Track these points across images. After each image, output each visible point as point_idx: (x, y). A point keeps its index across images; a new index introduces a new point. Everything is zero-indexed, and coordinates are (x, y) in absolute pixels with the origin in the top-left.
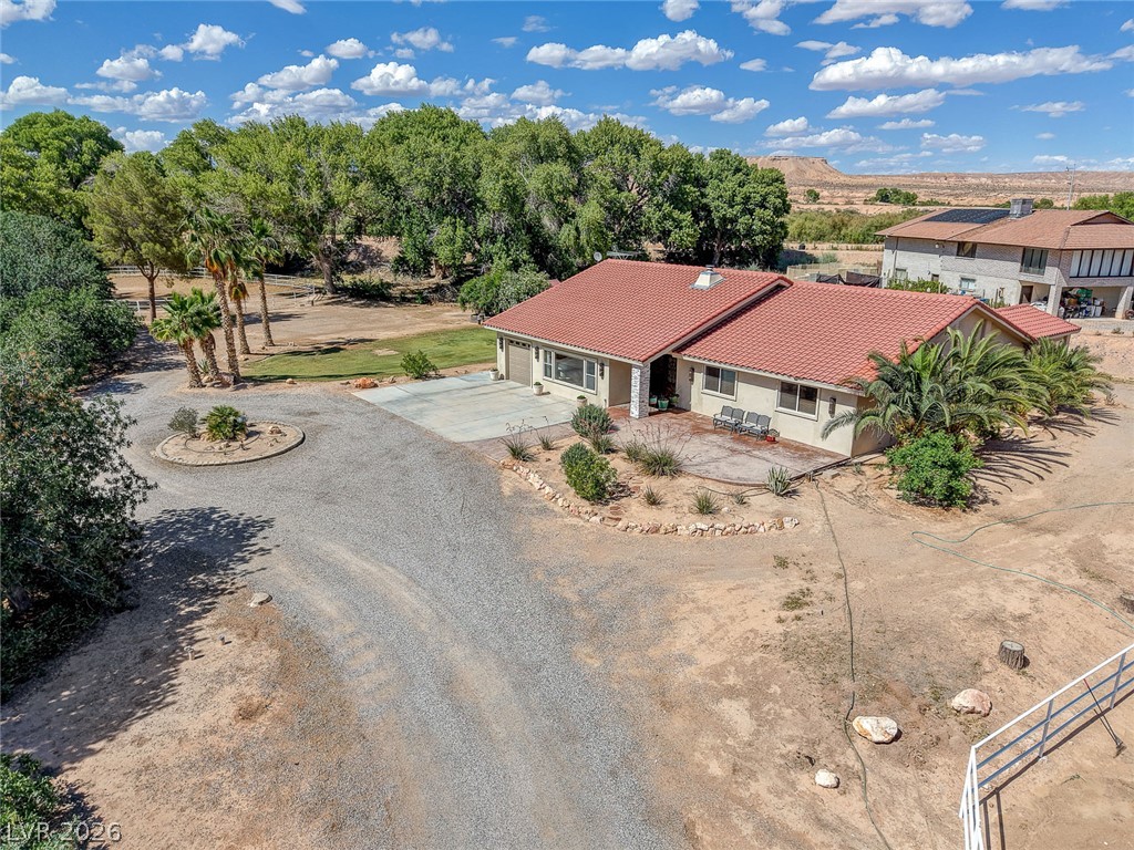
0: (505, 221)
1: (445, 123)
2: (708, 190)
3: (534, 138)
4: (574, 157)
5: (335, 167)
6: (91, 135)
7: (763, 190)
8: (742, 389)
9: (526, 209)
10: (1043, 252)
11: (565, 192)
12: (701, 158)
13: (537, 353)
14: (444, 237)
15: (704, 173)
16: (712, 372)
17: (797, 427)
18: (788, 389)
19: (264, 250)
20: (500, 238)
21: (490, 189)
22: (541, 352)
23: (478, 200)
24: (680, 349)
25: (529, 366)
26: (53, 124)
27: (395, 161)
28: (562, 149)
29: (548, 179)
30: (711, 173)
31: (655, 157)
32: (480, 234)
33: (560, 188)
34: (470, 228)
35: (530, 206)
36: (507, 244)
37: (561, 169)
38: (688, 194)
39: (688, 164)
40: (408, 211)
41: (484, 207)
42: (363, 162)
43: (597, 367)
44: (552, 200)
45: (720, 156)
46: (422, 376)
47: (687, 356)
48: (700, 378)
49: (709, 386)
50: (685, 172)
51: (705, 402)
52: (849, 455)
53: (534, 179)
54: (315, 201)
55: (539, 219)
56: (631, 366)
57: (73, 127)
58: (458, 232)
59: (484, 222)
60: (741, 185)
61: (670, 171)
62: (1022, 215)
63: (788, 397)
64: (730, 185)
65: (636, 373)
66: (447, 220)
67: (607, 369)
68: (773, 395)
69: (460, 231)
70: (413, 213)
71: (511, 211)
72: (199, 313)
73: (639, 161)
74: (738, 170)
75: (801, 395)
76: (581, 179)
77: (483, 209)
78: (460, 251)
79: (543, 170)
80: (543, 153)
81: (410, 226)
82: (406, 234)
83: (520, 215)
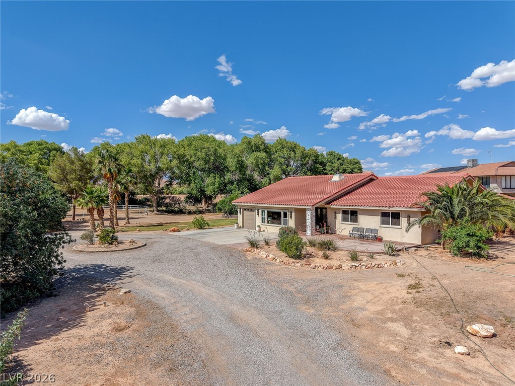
0: (237, 177)
1: (210, 140)
2: (326, 167)
3: (249, 143)
4: (267, 150)
5: (162, 154)
6: (55, 149)
7: (351, 167)
8: (361, 218)
10: (488, 178)
11: (264, 164)
12: (322, 155)
13: (258, 212)
14: (210, 183)
15: (325, 161)
16: (345, 212)
17: (392, 234)
18: (385, 215)
19: (130, 179)
20: (235, 183)
21: (231, 162)
22: (260, 211)
23: (226, 167)
24: (328, 203)
25: (254, 220)
26: (39, 145)
27: (188, 152)
28: (262, 147)
29: (257, 159)
30: (328, 160)
31: (302, 152)
32: (227, 181)
33: (262, 162)
34: (222, 178)
35: (248, 172)
36: (238, 186)
37: (264, 155)
38: (318, 168)
39: (317, 156)
40: (194, 173)
41: (228, 170)
42: (175, 152)
43: (288, 214)
44: (259, 167)
45: (330, 154)
46: (201, 228)
47: (333, 206)
48: (339, 216)
49: (344, 220)
50: (316, 159)
51: (343, 227)
52: (421, 244)
53: (250, 160)
54: (152, 167)
55: (252, 177)
56: (305, 210)
57: (48, 146)
58: (216, 180)
59: (228, 176)
60: (341, 164)
61: (309, 158)
62: (473, 166)
63: (385, 219)
64: (337, 165)
65: (308, 213)
66: (211, 175)
67: (293, 214)
68: (378, 219)
69: (218, 179)
70: (196, 174)
71: (240, 171)
72: (99, 196)
73: (295, 154)
74: (339, 159)
75: (392, 217)
76: (271, 160)
77: (228, 171)
78: (218, 188)
79: (254, 155)
80: (253, 148)
81: (195, 179)
82: (193, 182)
83: (244, 174)
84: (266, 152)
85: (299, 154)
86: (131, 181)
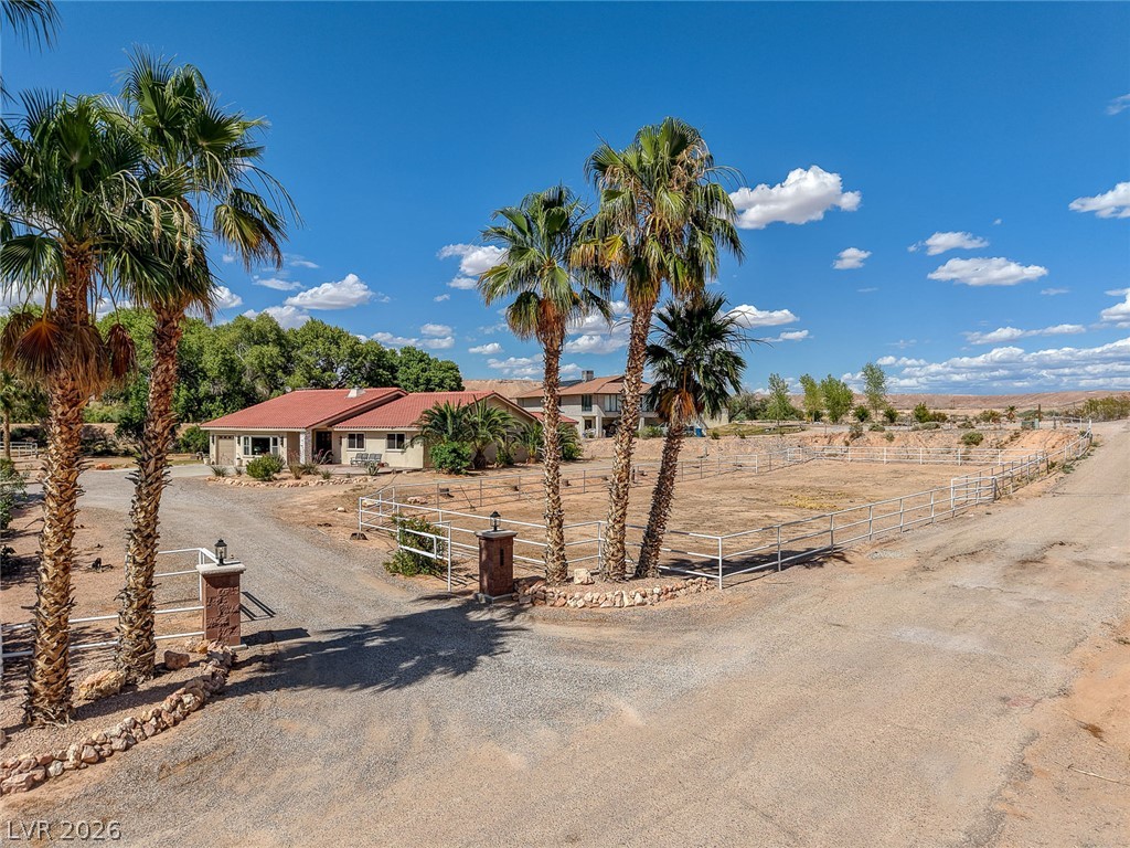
0: (222, 388)
2: (398, 374)
3: (248, 328)
4: (280, 339)
7: (441, 375)
8: (368, 442)
9: (243, 381)
11: (275, 367)
12: (394, 353)
13: (239, 439)
15: (396, 363)
16: (351, 436)
17: (395, 459)
18: (390, 437)
19: (13, 389)
20: (218, 398)
21: (210, 362)
22: (242, 439)
23: (202, 370)
24: (330, 425)
25: (233, 451)
28: (272, 336)
29: (260, 357)
30: (401, 362)
31: (352, 347)
32: (201, 395)
33: (270, 362)
34: (193, 391)
35: (246, 379)
36: (224, 404)
37: (275, 350)
38: (381, 376)
39: (381, 355)
40: (137, 380)
41: (205, 375)
43: (279, 440)
44: (264, 372)
45: (408, 351)
47: (337, 429)
48: (345, 441)
49: (351, 445)
50: (379, 360)
51: (348, 454)
52: (422, 467)
53: (248, 357)
55: (254, 389)
56: (299, 433)
58: (181, 394)
59: (205, 388)
60: (424, 370)
61: (364, 358)
62: (588, 381)
63: (391, 442)
64: (415, 370)
65: (302, 437)
67: (285, 440)
68: (384, 442)
69: (183, 392)
70: (141, 382)
71: (229, 378)
73: (339, 348)
74: (421, 361)
75: (397, 440)
76: (289, 359)
77: (205, 377)
78: (183, 408)
79: (256, 350)
80: (256, 338)
81: (138, 391)
82: (134, 397)
83: (237, 384)
84: (281, 345)
85: (345, 348)
86: (15, 394)
